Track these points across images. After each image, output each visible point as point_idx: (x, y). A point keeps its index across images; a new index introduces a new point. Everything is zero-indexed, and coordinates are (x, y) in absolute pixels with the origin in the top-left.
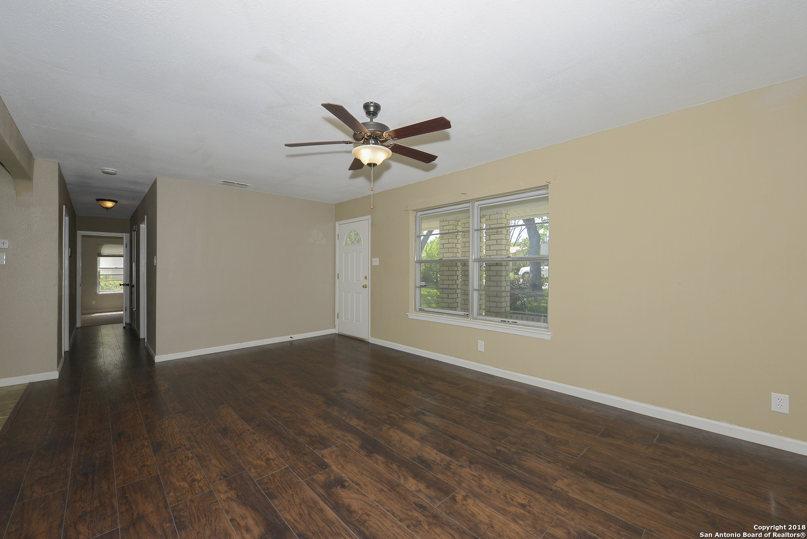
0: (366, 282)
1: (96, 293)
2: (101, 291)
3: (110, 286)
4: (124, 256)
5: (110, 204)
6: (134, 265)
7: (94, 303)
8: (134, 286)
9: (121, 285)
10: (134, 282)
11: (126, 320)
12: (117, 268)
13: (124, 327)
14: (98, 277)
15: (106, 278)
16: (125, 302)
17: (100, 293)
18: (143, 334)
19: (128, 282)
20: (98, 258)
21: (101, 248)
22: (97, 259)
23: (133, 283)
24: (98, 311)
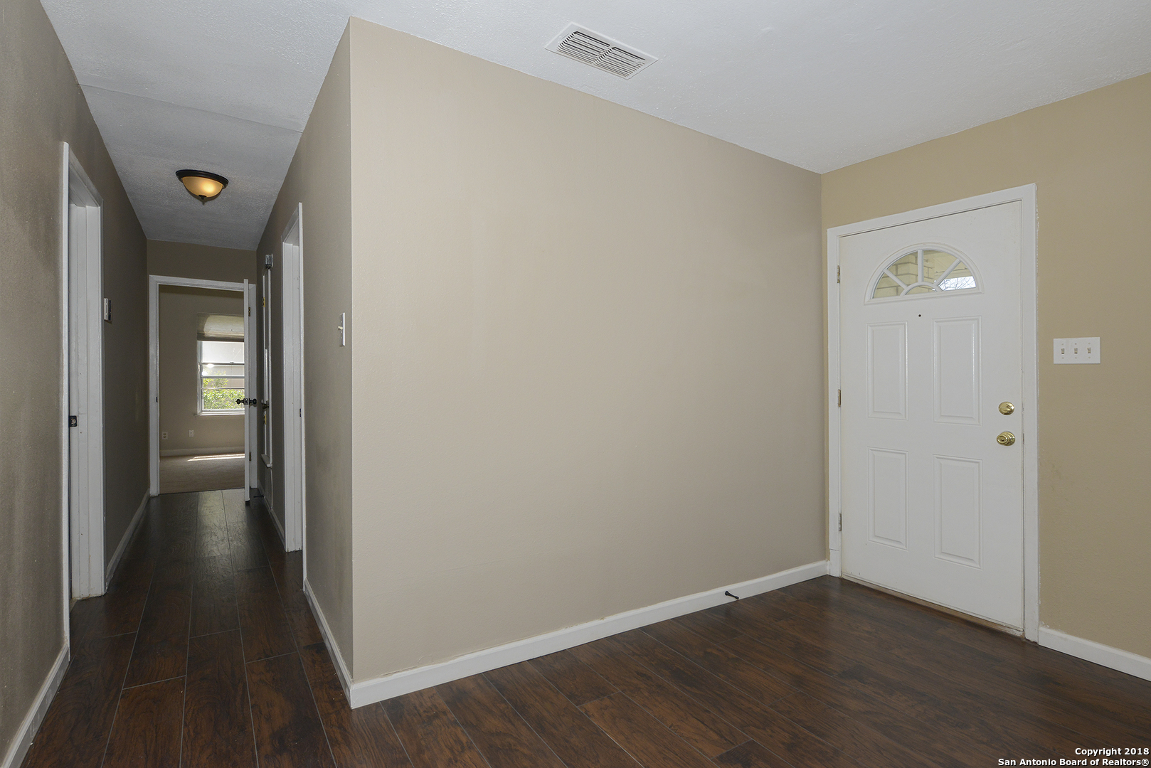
0: (1009, 425)
1: (195, 414)
2: (206, 411)
3: (223, 400)
4: (246, 339)
5: (209, 187)
6: (267, 354)
7: (192, 433)
8: (266, 407)
9: (239, 402)
10: (268, 397)
11: (251, 479)
12: (233, 364)
13: (247, 503)
14: (199, 382)
15: (217, 384)
16: (249, 435)
17: (204, 414)
18: (295, 537)
19: (254, 396)
20: (199, 342)
21: (204, 322)
22: (196, 344)
23: (266, 399)
24: (200, 450)
